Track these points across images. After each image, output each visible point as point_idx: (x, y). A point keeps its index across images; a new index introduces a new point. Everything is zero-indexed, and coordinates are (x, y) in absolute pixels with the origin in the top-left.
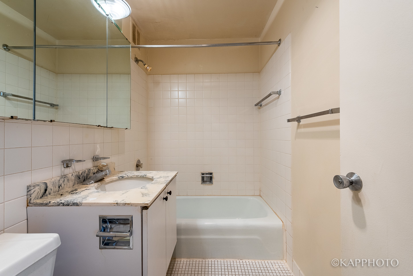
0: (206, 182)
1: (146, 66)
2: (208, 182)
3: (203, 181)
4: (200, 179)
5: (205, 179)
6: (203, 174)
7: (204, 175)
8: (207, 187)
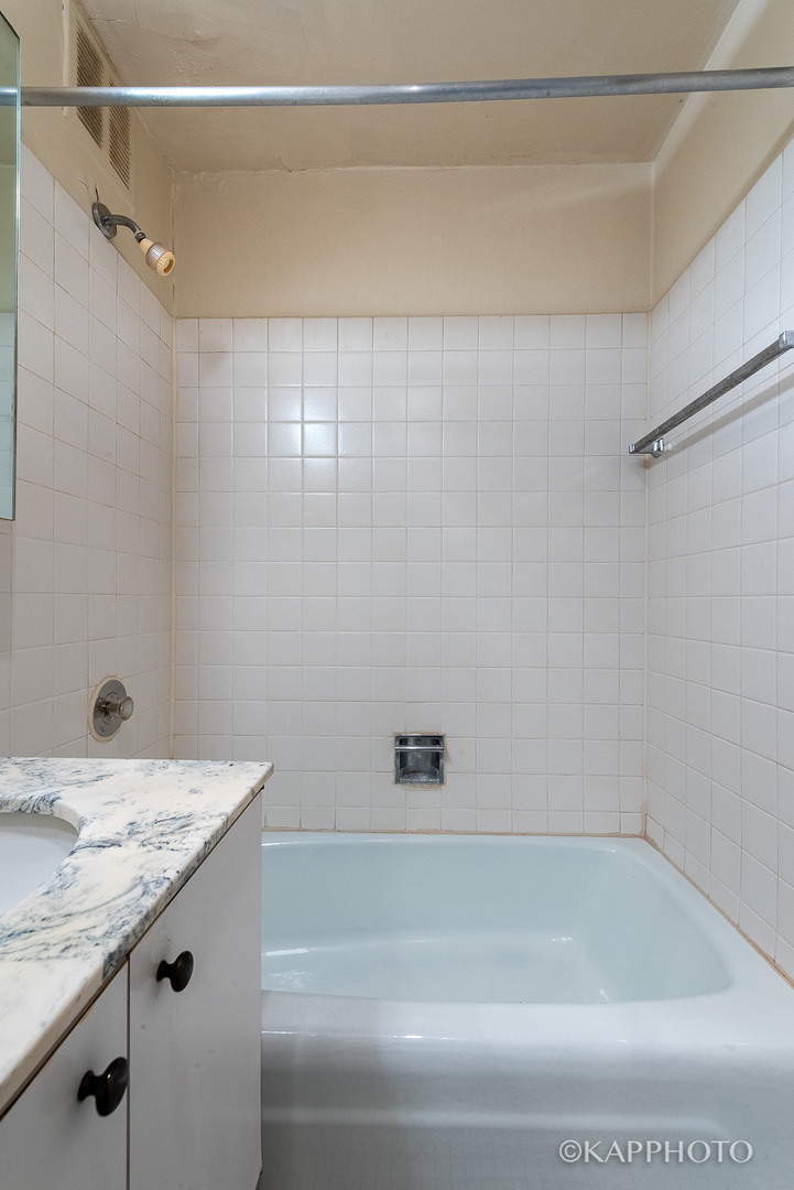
0: (416, 772)
1: (146, 243)
2: (425, 772)
3: (406, 769)
4: (390, 763)
5: (410, 763)
6: (403, 741)
7: (406, 744)
8: (419, 796)
